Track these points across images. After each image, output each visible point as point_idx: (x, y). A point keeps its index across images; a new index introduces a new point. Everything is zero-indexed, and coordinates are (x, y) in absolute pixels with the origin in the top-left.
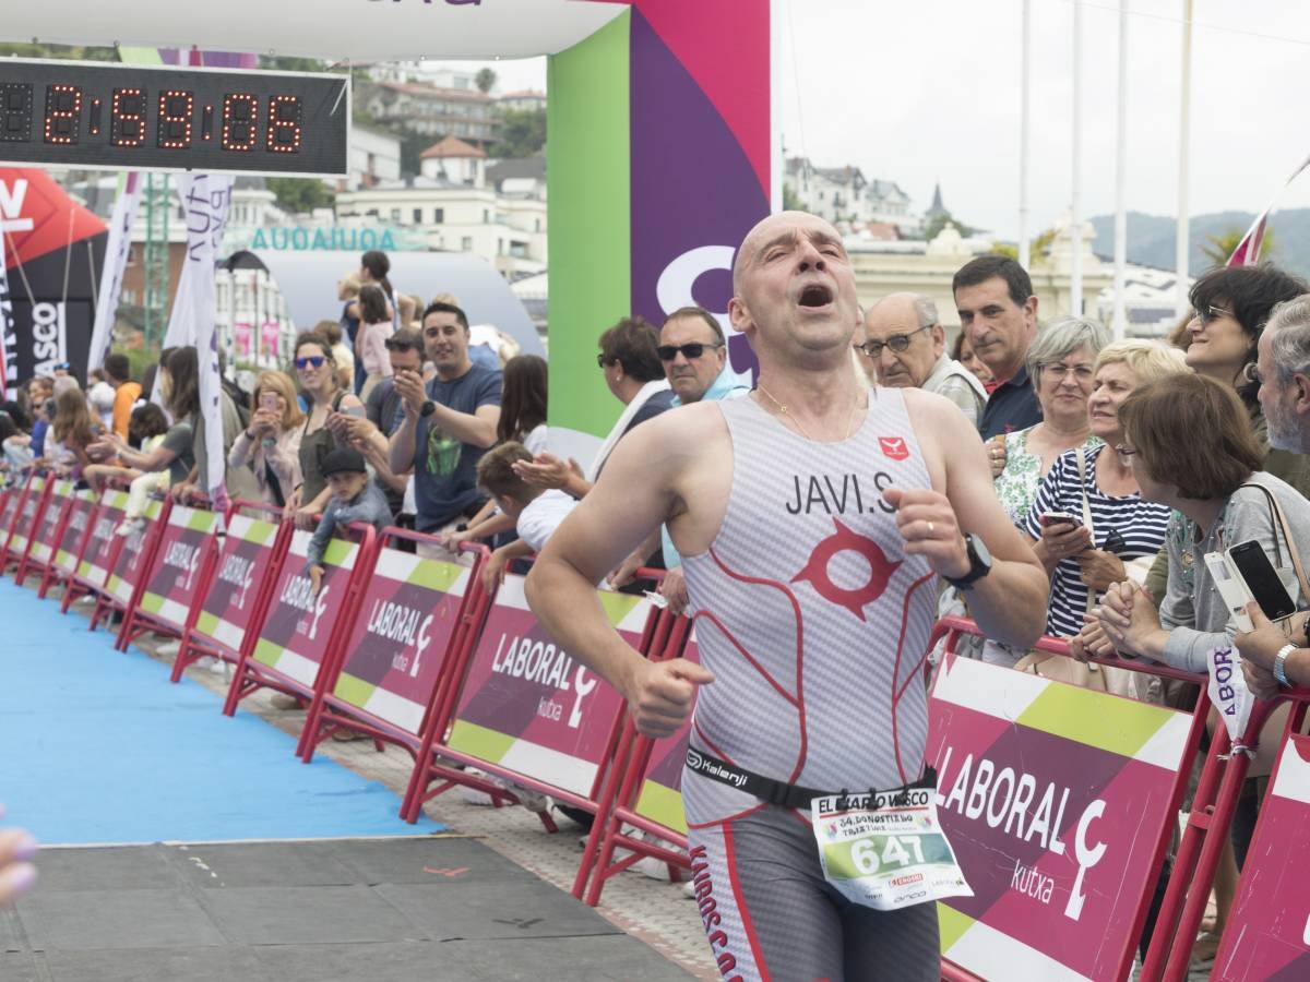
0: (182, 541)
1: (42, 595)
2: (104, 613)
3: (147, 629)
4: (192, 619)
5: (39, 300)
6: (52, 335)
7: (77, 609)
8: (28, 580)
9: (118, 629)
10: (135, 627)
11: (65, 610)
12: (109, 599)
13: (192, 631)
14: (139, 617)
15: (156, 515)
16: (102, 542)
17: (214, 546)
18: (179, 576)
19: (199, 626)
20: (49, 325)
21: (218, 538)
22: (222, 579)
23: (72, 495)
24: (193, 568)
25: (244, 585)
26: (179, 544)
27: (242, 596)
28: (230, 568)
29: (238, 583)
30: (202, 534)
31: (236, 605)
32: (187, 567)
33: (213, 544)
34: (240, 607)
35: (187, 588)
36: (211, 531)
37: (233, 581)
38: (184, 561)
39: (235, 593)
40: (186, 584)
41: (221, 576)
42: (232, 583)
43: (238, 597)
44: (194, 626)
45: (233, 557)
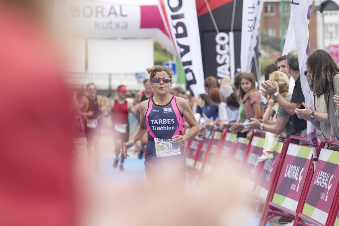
0: (294, 164)
3: (277, 215)
4: (300, 208)
5: (221, 31)
6: (227, 51)
12: (257, 199)
13: (300, 215)
14: (272, 208)
15: (280, 151)
17: (311, 167)
18: (293, 184)
19: (304, 212)
20: (224, 45)
21: (313, 162)
22: (316, 185)
23: (236, 141)
24: (300, 179)
25: (327, 188)
26: (292, 166)
27: (327, 194)
28: (320, 179)
29: (324, 187)
30: (305, 160)
31: (324, 199)
32: (297, 179)
33: (311, 165)
34: (326, 200)
35: (297, 190)
36: (310, 158)
37: (322, 186)
38: (295, 175)
39: (323, 193)
40: (296, 188)
41: (315, 183)
42: (321, 187)
43: (325, 195)
44: (301, 212)
45: (322, 172)
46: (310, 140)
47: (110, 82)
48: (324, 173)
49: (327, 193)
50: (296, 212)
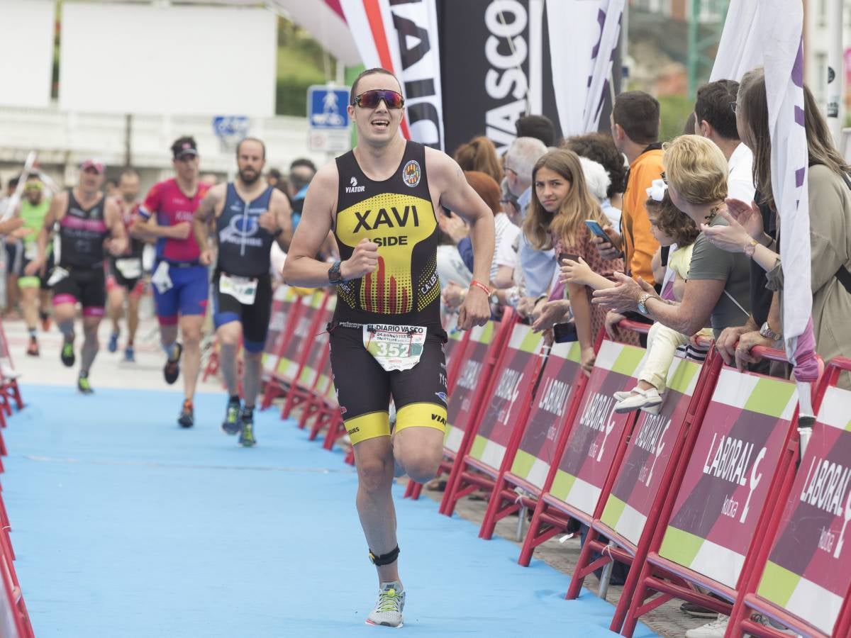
0: (734, 434)
1: (487, 532)
2: (593, 565)
3: (671, 595)
4: (750, 577)
6: (517, 58)
7: (549, 558)
8: (463, 504)
9: (617, 594)
10: (649, 591)
11: (526, 561)
12: (605, 540)
13: (749, 598)
14: (659, 572)
15: (689, 388)
16: (593, 435)
17: (792, 445)
18: (729, 498)
19: (762, 590)
20: (513, 38)
21: (799, 429)
22: (806, 504)
23: (542, 351)
24: (754, 483)
25: (843, 515)
26: (730, 439)
27: (839, 535)
28: (819, 484)
29: (833, 510)
30: (772, 422)
31: (829, 551)
32: (743, 482)
33: (790, 440)
34: (837, 555)
35: (742, 520)
36: (787, 415)
37: (824, 508)
38: (738, 471)
39: (827, 530)
40: (741, 513)
41: (803, 497)
42: (822, 511)
43: (833, 536)
44: (754, 590)
45: (826, 463)
46: (791, 359)
47: (128, 145)
48: (834, 465)
49: (840, 530)
50: (737, 588)
